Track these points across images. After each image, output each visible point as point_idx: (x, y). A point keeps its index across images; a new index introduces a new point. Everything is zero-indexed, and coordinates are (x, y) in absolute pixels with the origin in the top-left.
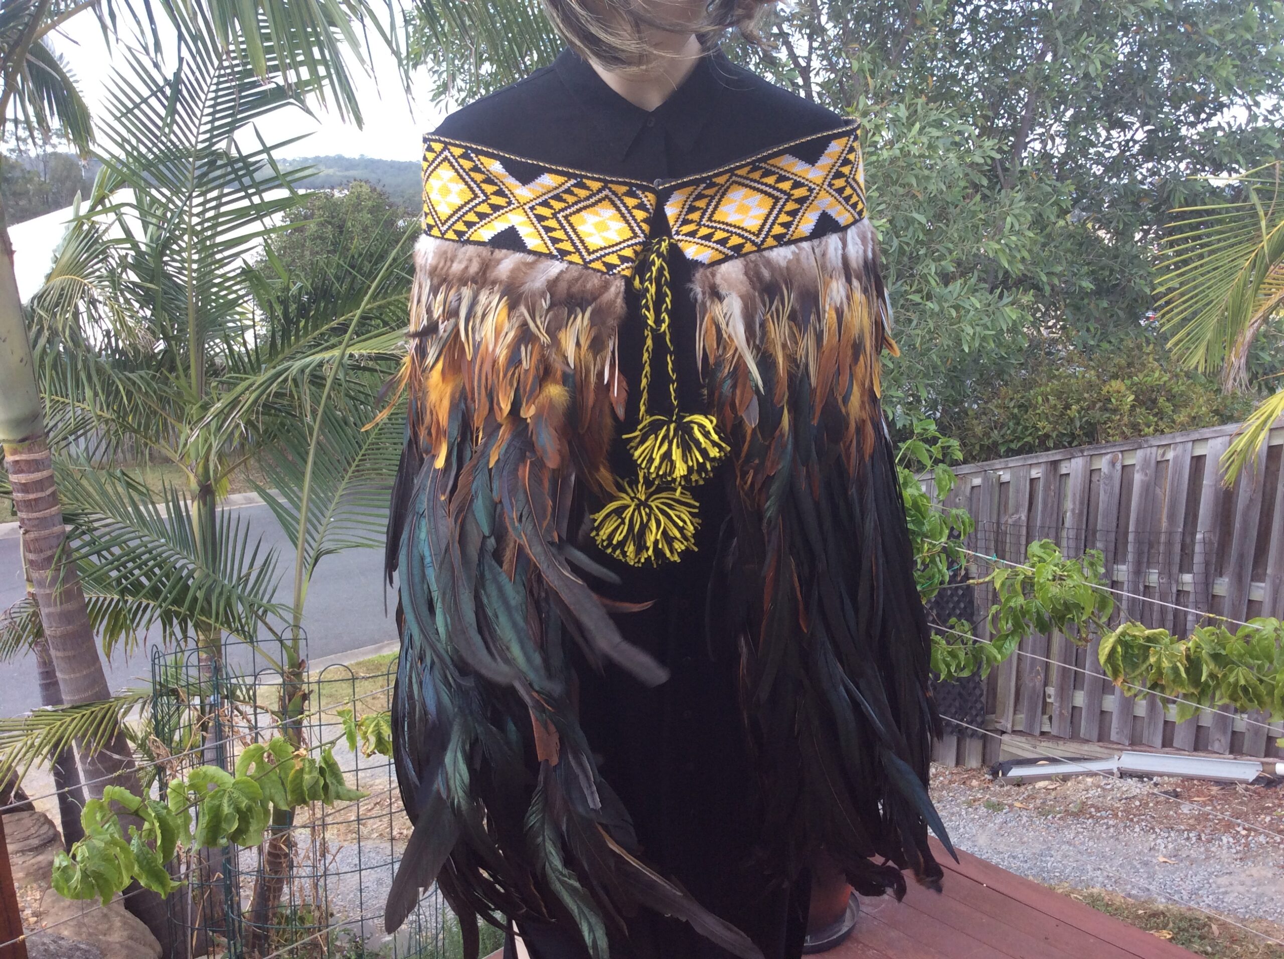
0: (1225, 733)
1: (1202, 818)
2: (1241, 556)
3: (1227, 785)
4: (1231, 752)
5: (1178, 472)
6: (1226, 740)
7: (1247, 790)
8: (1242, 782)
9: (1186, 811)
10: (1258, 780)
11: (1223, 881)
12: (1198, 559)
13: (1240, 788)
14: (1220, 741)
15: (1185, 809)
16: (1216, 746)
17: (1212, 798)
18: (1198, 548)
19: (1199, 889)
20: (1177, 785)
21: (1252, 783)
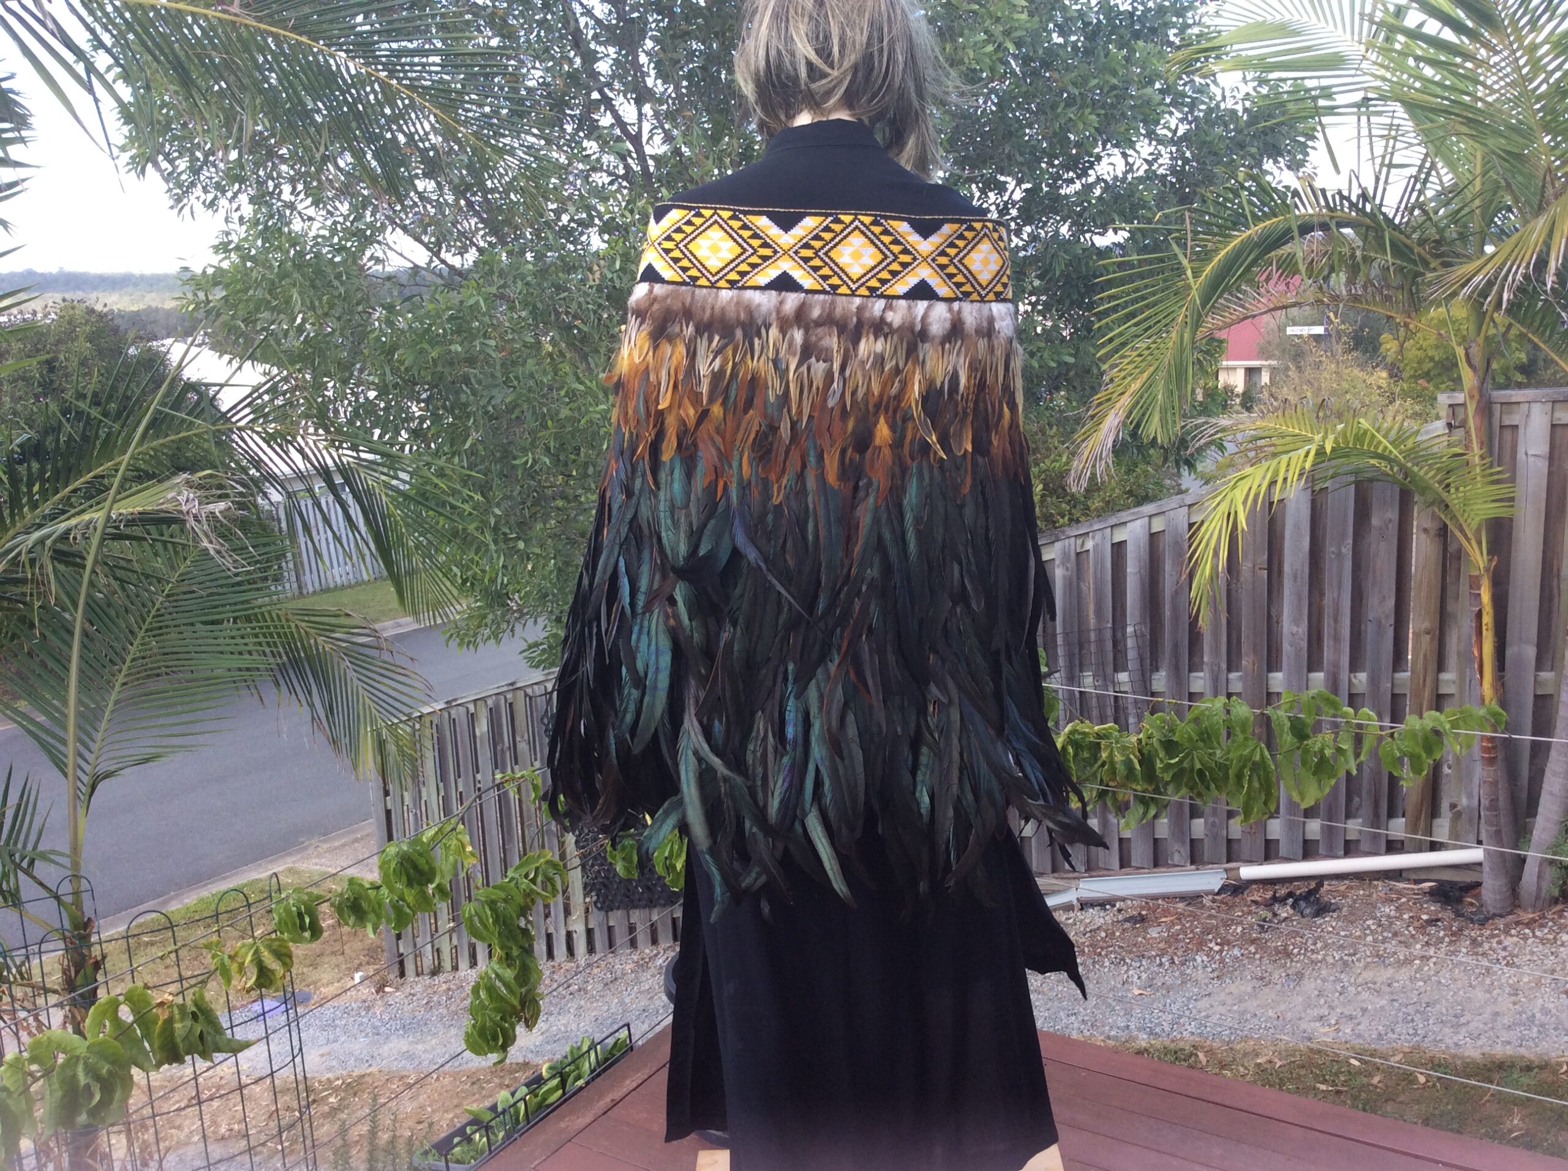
0: (1183, 843)
1: (1172, 940)
2: (1176, 646)
3: (1193, 898)
4: (1192, 863)
5: (1100, 562)
6: (1186, 850)
7: (1214, 901)
8: (1208, 893)
9: (1155, 935)
10: (1223, 889)
11: (1204, 1003)
12: (1132, 654)
13: (1207, 901)
14: (1179, 852)
15: (1153, 933)
16: (1177, 859)
17: (1180, 917)
18: (1130, 643)
19: (1180, 1017)
20: (1142, 908)
21: (1218, 893)
